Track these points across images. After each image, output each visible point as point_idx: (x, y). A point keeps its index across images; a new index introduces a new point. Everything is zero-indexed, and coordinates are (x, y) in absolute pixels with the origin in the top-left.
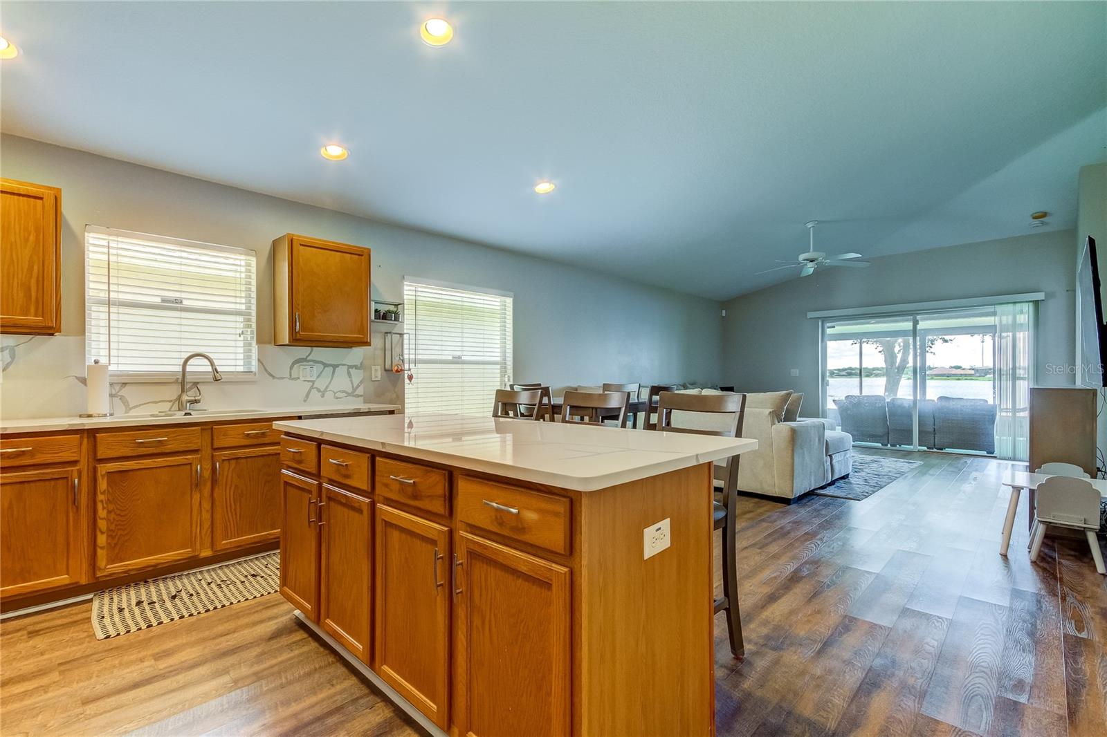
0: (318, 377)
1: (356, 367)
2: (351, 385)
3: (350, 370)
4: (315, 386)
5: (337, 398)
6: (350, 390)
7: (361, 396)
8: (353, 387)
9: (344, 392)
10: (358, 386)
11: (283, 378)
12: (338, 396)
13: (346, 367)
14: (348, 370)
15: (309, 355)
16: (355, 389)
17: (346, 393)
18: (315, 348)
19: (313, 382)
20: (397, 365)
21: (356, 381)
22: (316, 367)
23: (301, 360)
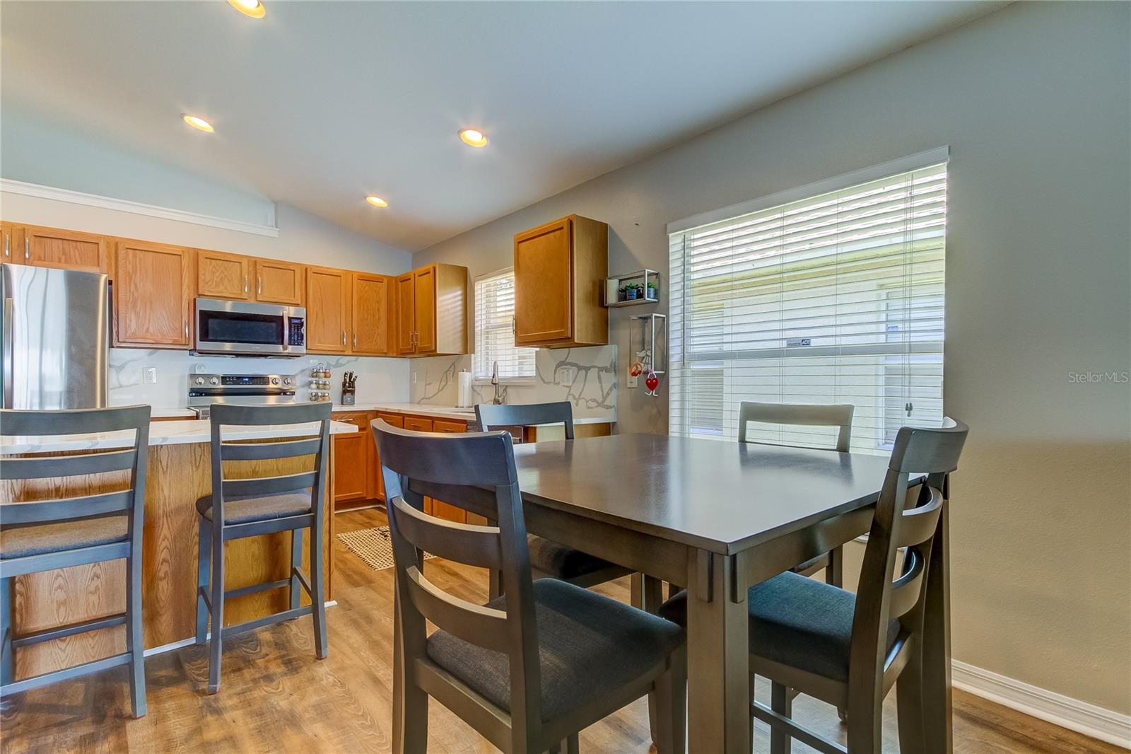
0: (574, 382)
1: (606, 370)
2: (601, 393)
3: (601, 372)
4: (572, 392)
5: (589, 408)
6: (600, 400)
7: (611, 407)
8: (603, 395)
9: (594, 400)
10: (608, 394)
11: (549, 383)
12: (590, 406)
13: (597, 369)
14: (598, 373)
15: (567, 358)
16: (605, 398)
17: (597, 402)
18: (571, 349)
19: (569, 387)
20: (636, 365)
21: (606, 387)
22: (573, 370)
23: (561, 364)
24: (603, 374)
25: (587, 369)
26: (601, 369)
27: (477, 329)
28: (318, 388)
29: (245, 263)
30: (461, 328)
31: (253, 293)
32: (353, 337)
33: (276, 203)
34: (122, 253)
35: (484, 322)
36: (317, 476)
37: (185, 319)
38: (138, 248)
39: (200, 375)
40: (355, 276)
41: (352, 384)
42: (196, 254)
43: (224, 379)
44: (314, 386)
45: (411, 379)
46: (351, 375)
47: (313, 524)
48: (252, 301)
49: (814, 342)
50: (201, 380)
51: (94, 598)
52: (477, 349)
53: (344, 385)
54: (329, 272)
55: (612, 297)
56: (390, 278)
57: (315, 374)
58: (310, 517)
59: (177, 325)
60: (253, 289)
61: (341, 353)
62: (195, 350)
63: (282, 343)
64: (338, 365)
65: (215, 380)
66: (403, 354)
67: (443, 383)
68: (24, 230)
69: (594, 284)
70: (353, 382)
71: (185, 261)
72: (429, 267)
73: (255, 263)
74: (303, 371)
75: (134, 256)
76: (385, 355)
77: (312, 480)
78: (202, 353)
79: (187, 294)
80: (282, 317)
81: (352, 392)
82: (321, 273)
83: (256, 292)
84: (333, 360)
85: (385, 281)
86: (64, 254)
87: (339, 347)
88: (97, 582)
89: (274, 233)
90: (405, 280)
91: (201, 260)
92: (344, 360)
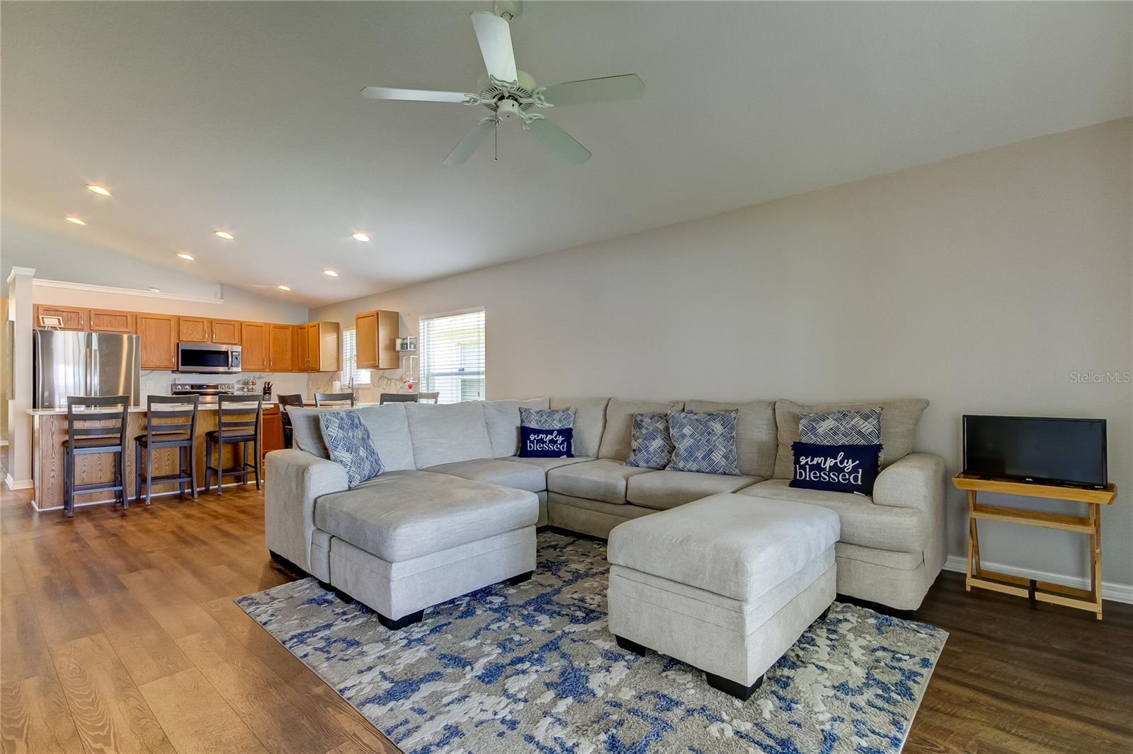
0: (386, 386)
2: (396, 391)
4: (385, 391)
10: (399, 391)
13: (394, 380)
14: (395, 382)
15: (383, 374)
19: (384, 388)
20: (405, 378)
21: (398, 388)
22: (386, 380)
23: (381, 377)
24: (397, 382)
25: (391, 380)
26: (396, 380)
27: (344, 358)
28: (248, 391)
29: (205, 322)
30: (336, 357)
31: (210, 339)
32: (270, 361)
33: (222, 285)
34: (139, 320)
35: (348, 354)
36: (257, 422)
37: (172, 354)
38: (148, 317)
39: (179, 384)
40: (271, 326)
41: (269, 389)
42: (179, 319)
43: (192, 387)
44: (246, 390)
45: (308, 385)
46: (269, 383)
47: (255, 440)
48: (210, 343)
49: (466, 370)
50: (179, 387)
51: (167, 467)
52: (344, 369)
53: (264, 389)
54: (256, 324)
55: (398, 348)
56: (293, 326)
57: (246, 383)
58: (254, 438)
59: (168, 357)
60: (210, 335)
61: (263, 370)
62: (178, 370)
63: (228, 366)
64: (260, 377)
65: (187, 387)
66: (301, 370)
67: (326, 388)
68: (90, 311)
69: (391, 340)
70: (270, 388)
71: (172, 323)
72: (316, 323)
73: (211, 321)
74: (238, 381)
75: (146, 322)
76: (291, 371)
77: (255, 423)
78: (182, 372)
79: (174, 341)
80: (227, 352)
81: (270, 393)
82: (250, 325)
83: (212, 338)
84: (257, 374)
85: (290, 328)
86: (110, 322)
87: (261, 367)
88: (169, 462)
89: (221, 302)
90: (302, 328)
91: (181, 321)
92: (264, 374)
